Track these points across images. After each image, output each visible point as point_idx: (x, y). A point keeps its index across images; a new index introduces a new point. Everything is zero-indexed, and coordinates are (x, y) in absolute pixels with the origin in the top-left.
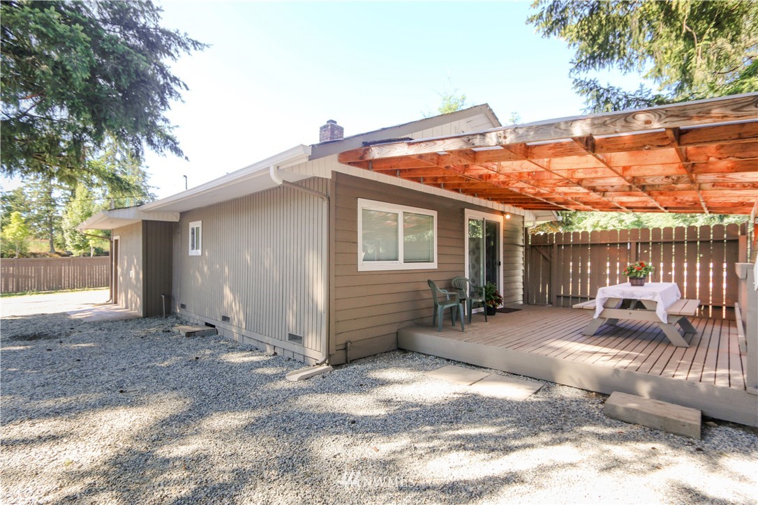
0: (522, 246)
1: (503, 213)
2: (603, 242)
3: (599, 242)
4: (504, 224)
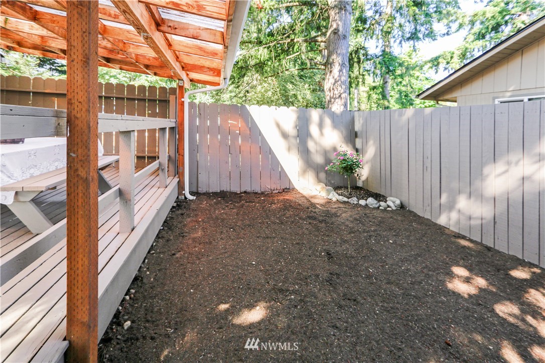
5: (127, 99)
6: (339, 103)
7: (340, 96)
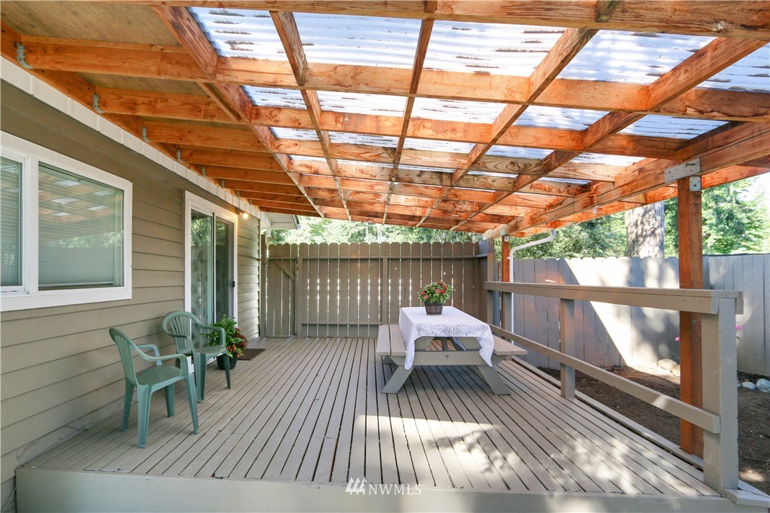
0: (258, 260)
1: (238, 211)
2: (354, 257)
3: (348, 257)
4: (239, 227)
5: (433, 259)
6: (651, 244)
7: (653, 233)
